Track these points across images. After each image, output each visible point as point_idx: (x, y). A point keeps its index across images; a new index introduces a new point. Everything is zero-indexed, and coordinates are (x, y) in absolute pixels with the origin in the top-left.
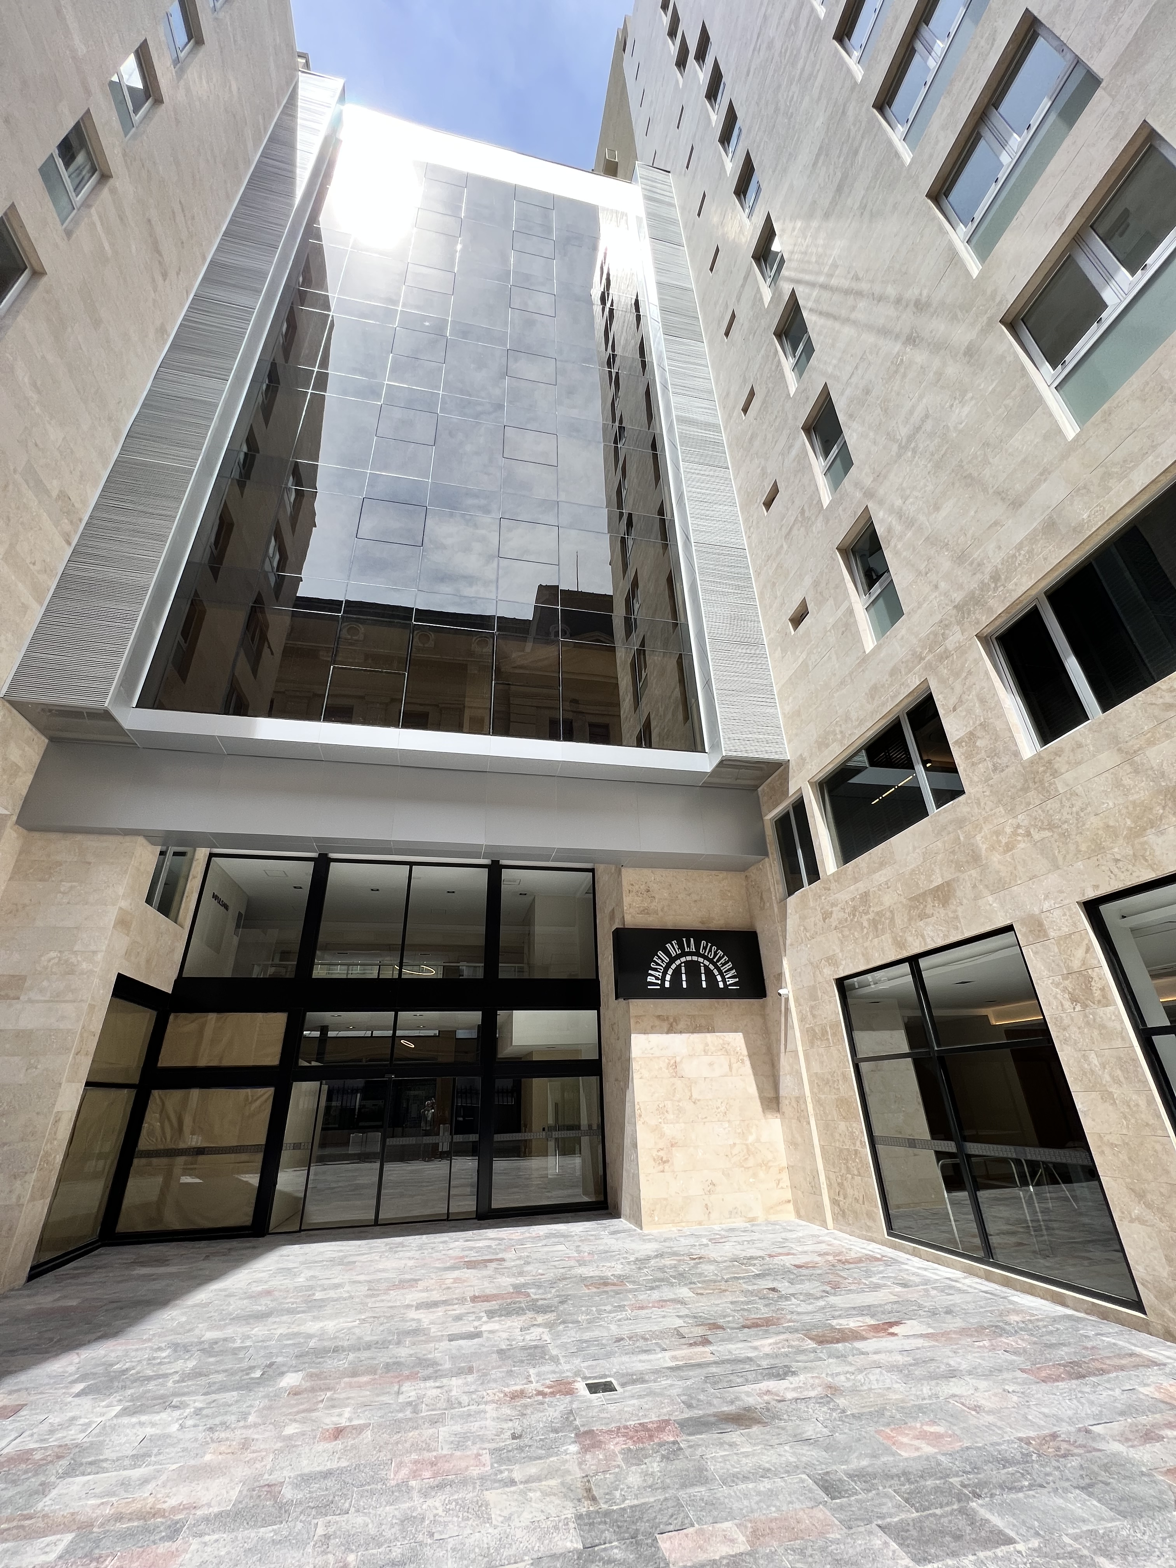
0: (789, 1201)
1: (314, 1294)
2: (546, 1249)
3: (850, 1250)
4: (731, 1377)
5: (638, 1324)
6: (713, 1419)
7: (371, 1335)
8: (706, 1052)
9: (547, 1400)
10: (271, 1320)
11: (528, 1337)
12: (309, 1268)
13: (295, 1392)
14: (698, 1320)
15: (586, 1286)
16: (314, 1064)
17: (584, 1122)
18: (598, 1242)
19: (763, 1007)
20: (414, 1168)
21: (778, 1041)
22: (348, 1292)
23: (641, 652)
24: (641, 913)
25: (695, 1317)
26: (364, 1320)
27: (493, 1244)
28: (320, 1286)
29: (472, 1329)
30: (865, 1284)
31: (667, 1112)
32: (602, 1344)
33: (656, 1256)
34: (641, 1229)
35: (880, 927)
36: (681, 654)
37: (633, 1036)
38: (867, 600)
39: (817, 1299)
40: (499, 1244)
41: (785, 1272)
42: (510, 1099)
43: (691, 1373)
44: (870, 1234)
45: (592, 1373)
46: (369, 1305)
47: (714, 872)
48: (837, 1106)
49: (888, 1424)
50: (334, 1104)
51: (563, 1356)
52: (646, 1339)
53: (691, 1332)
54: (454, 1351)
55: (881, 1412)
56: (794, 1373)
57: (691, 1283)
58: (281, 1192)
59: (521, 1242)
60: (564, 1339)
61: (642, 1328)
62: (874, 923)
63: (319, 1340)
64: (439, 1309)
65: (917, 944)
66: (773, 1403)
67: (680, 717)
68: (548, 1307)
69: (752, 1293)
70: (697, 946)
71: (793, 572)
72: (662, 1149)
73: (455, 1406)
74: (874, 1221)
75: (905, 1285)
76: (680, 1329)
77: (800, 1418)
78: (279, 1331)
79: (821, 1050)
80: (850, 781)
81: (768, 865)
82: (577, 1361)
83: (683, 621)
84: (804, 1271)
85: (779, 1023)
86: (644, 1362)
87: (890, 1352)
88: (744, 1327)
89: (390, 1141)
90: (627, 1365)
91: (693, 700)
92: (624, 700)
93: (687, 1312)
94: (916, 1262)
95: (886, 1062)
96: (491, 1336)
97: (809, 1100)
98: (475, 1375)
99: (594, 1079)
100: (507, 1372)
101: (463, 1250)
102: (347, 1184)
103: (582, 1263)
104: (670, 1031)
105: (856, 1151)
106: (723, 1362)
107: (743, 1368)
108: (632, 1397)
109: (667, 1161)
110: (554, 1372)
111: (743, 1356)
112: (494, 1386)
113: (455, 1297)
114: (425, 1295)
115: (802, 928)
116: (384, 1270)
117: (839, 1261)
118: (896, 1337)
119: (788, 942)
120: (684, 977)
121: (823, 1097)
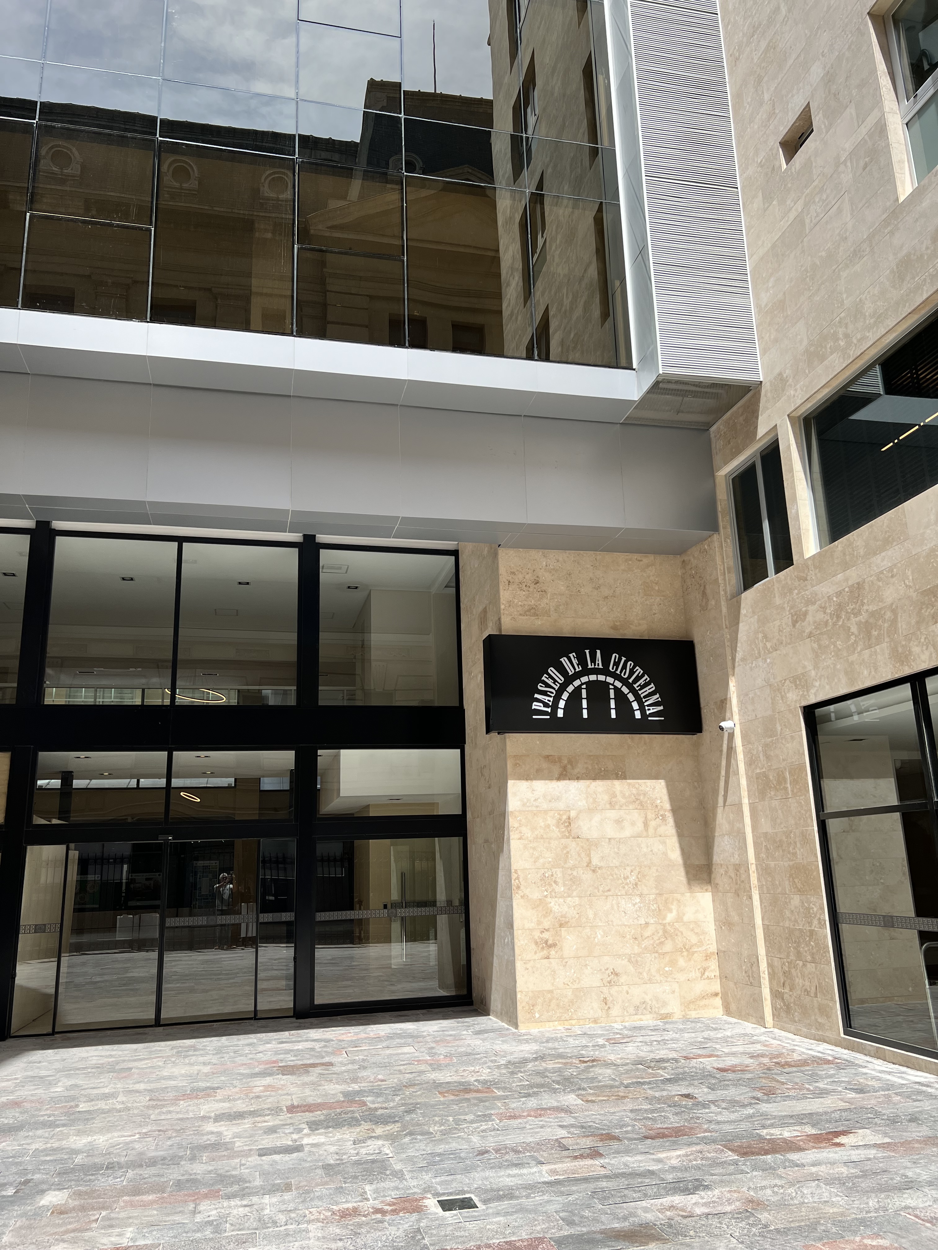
0: (716, 995)
1: (77, 1106)
2: (388, 1052)
3: (793, 1051)
4: (626, 1192)
5: (508, 1135)
6: (599, 1236)
7: (156, 1149)
8: (612, 805)
9: (387, 1218)
10: (22, 1133)
11: (363, 1151)
12: (68, 1076)
13: (60, 1211)
14: (586, 1130)
15: (440, 1093)
16: (55, 821)
17: (441, 896)
18: (457, 1043)
19: (697, 746)
20: (206, 957)
21: (716, 791)
22: (123, 1103)
23: (537, 199)
24: (524, 614)
25: (582, 1127)
26: (146, 1134)
27: (317, 1046)
28: (85, 1096)
29: (290, 1143)
30: (808, 1089)
31: (555, 882)
32: (460, 1158)
33: (536, 1059)
34: (516, 1026)
35: (875, 633)
36: (601, 203)
37: (511, 783)
38: (911, 107)
39: (744, 1106)
40: (325, 1046)
41: (704, 1076)
42: (338, 870)
43: (574, 1188)
44: (820, 1033)
45: (447, 1189)
46: (152, 1117)
47: (636, 556)
48: (791, 875)
49: (821, 1239)
50: (91, 877)
51: (410, 1171)
52: (517, 1152)
53: (577, 1144)
54: (266, 1167)
55: (813, 1226)
56: (707, 1188)
57: (579, 1089)
58: (22, 987)
59: (355, 1044)
60: (411, 1153)
61: (512, 1139)
62: (867, 628)
63: (88, 1156)
64: (246, 1121)
65: (925, 656)
66: (678, 1219)
67: (596, 312)
68: (390, 1117)
69: (659, 1100)
70: (606, 662)
71: (794, 56)
72: (547, 930)
73: (270, 1225)
74: (828, 1017)
75: (861, 1091)
76: (562, 1141)
77: (710, 1234)
78: (34, 1147)
79: (775, 803)
80: (853, 417)
81: (716, 544)
82: (427, 1177)
83: (606, 143)
84: (730, 1076)
85: (718, 766)
86: (514, 1176)
87: (833, 1163)
88: (646, 1137)
89: (171, 922)
90: (492, 1180)
91: (617, 283)
92: (508, 285)
93: (572, 1121)
94: (879, 1065)
95: (865, 818)
96: (313, 1149)
97: (753, 868)
98: (294, 1192)
99: (456, 841)
100: (337, 1189)
101: (276, 1053)
102: (115, 977)
103: (436, 1067)
104: (562, 776)
105: (812, 932)
106: (617, 1176)
107: (641, 1183)
108: (498, 1214)
109: (554, 945)
110: (397, 1188)
111: (642, 1169)
112: (320, 1203)
113: (266, 1106)
114: (226, 1105)
115: (760, 636)
116: (170, 1078)
117: (777, 1063)
118: (842, 1148)
119: (739, 656)
120: (585, 704)
121: (772, 864)
